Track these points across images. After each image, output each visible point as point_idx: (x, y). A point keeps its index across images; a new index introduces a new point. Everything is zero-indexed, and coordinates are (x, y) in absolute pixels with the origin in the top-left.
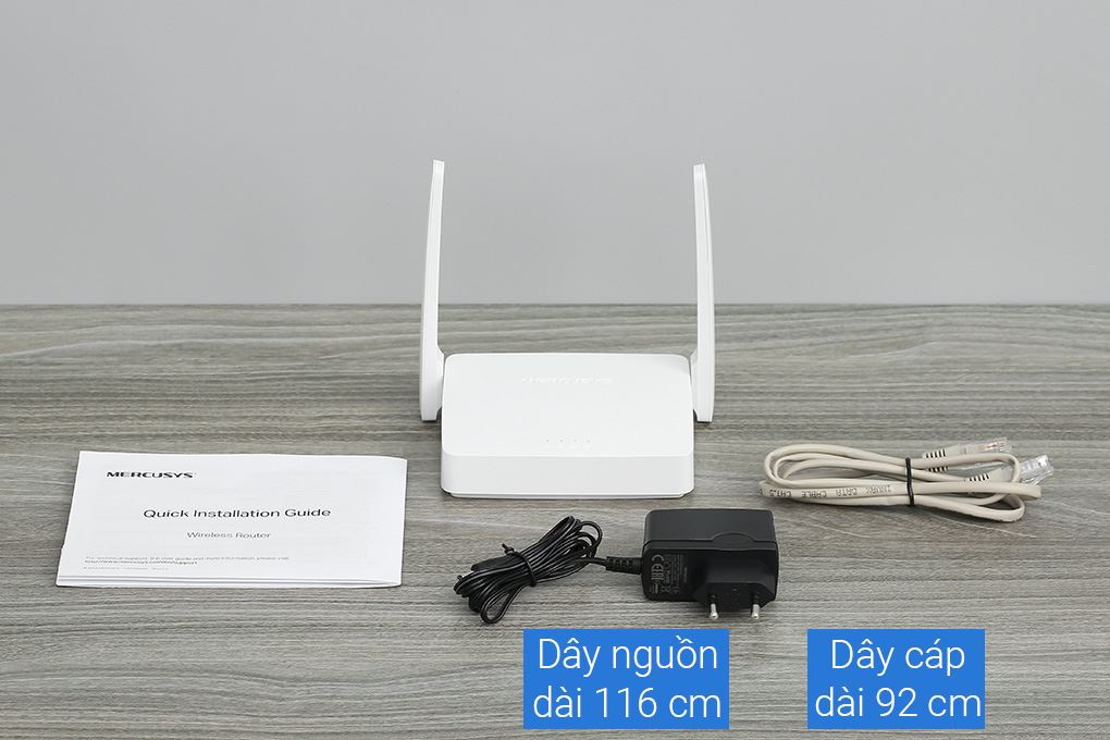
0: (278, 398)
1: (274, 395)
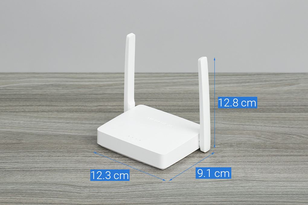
0: (84, 100)
1: (82, 99)
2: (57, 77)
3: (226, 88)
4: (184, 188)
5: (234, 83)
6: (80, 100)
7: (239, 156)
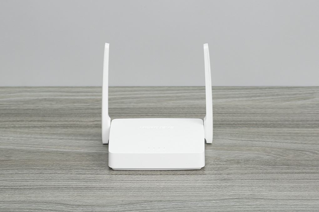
0: (79, 115)
1: (78, 114)
2: (50, 91)
3: (234, 102)
4: (185, 207)
5: (243, 97)
6: (75, 115)
7: (246, 174)
